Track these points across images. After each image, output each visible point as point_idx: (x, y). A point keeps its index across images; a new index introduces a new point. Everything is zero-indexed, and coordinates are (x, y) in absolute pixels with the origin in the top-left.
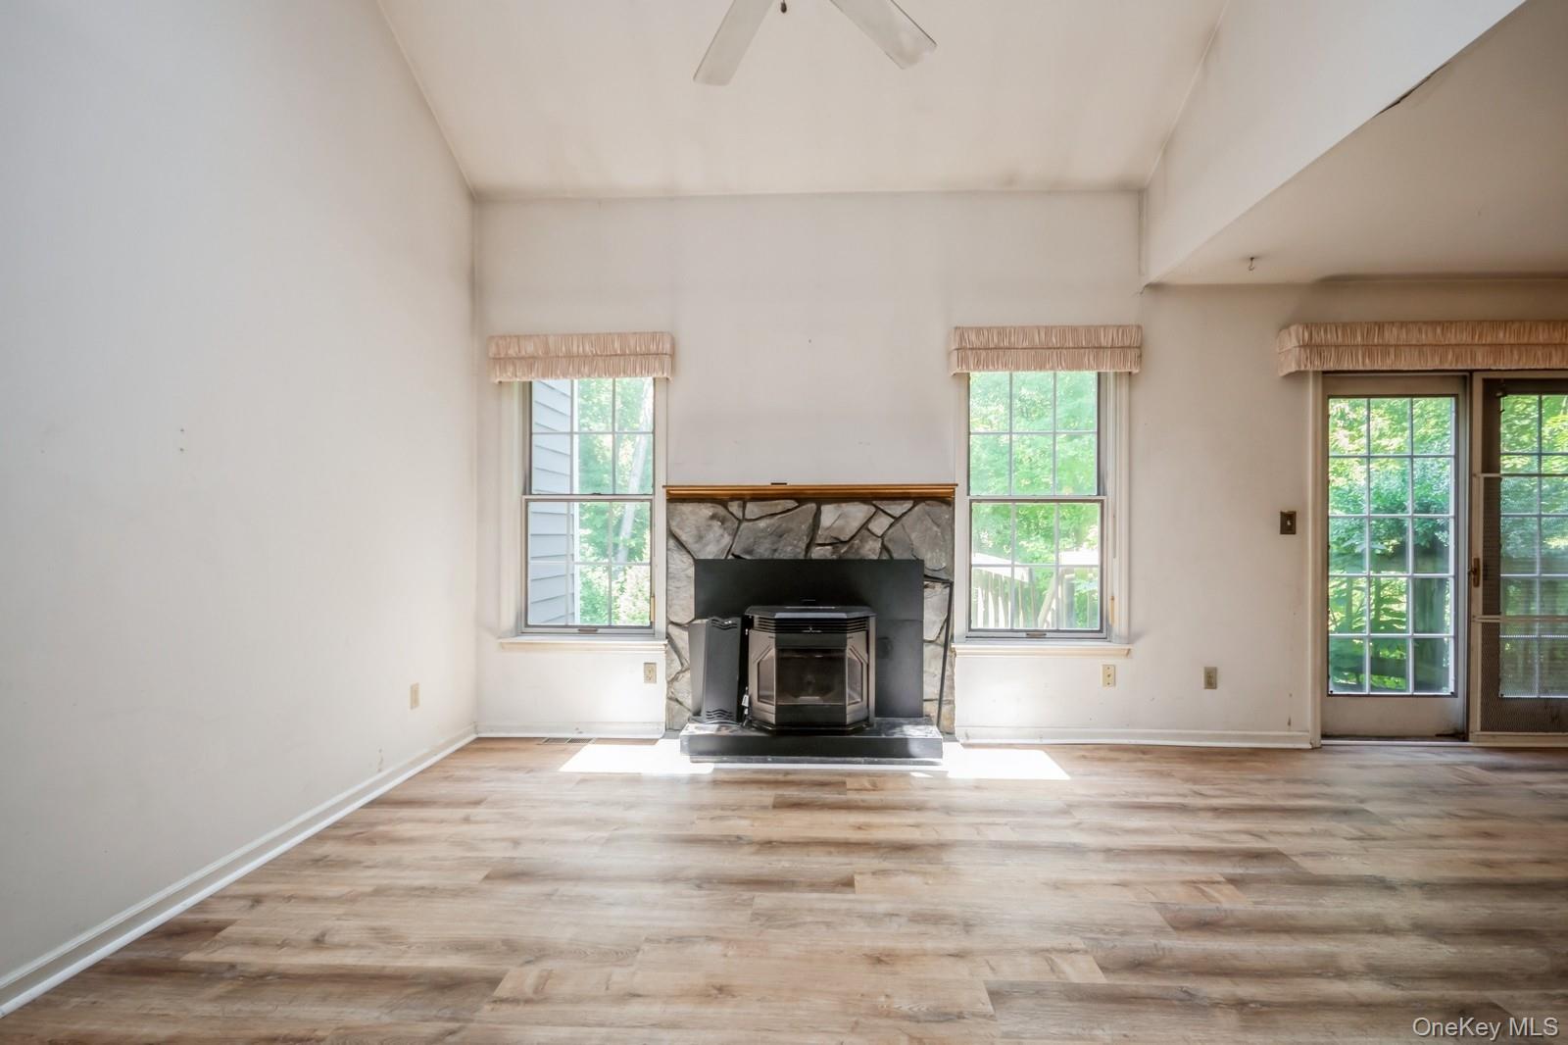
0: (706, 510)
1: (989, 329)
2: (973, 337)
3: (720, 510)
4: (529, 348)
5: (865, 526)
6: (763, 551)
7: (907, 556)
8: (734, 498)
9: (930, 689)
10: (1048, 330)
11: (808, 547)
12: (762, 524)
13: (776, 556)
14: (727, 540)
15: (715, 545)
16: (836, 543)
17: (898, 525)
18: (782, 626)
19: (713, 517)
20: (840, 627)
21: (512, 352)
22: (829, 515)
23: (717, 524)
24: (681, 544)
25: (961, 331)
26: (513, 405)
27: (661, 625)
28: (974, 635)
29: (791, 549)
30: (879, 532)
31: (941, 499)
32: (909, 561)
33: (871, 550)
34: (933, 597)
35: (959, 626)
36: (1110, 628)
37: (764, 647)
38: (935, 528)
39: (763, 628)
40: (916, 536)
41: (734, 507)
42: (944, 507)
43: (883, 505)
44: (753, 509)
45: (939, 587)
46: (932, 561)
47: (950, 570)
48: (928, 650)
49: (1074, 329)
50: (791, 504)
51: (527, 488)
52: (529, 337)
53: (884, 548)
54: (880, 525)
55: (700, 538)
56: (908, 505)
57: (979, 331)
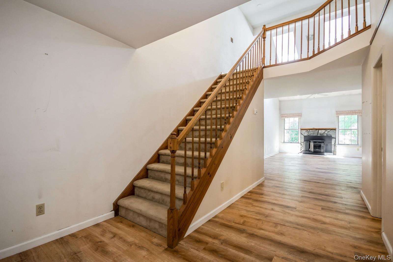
0: (305, 131)
1: (341, 111)
2: (338, 112)
3: (307, 131)
4: (286, 115)
5: (324, 132)
6: (312, 135)
7: (330, 135)
8: (308, 129)
9: (333, 150)
10: (349, 111)
11: (317, 135)
12: (312, 132)
13: (314, 135)
14: (307, 134)
15: (306, 134)
16: (321, 134)
17: (329, 132)
18: (314, 142)
19: (306, 131)
20: (321, 142)
21: (284, 116)
22: (320, 131)
23: (306, 132)
24: (302, 134)
25: (337, 112)
26: (283, 120)
27: (300, 142)
28: (339, 144)
29: (315, 135)
30: (326, 133)
31: (335, 129)
32: (330, 136)
33: (325, 135)
34: (333, 140)
35: (337, 143)
36: (358, 144)
37: (312, 144)
38: (333, 133)
39: (312, 142)
40: (331, 133)
41: (308, 130)
42: (335, 130)
43: (327, 130)
44: (310, 131)
45: (334, 139)
46: (333, 136)
47: (336, 137)
48: (332, 146)
49: (352, 111)
50: (315, 130)
51: (284, 129)
52: (286, 114)
53: (327, 135)
54: (326, 132)
55: (304, 134)
56: (330, 130)
57: (339, 111)
